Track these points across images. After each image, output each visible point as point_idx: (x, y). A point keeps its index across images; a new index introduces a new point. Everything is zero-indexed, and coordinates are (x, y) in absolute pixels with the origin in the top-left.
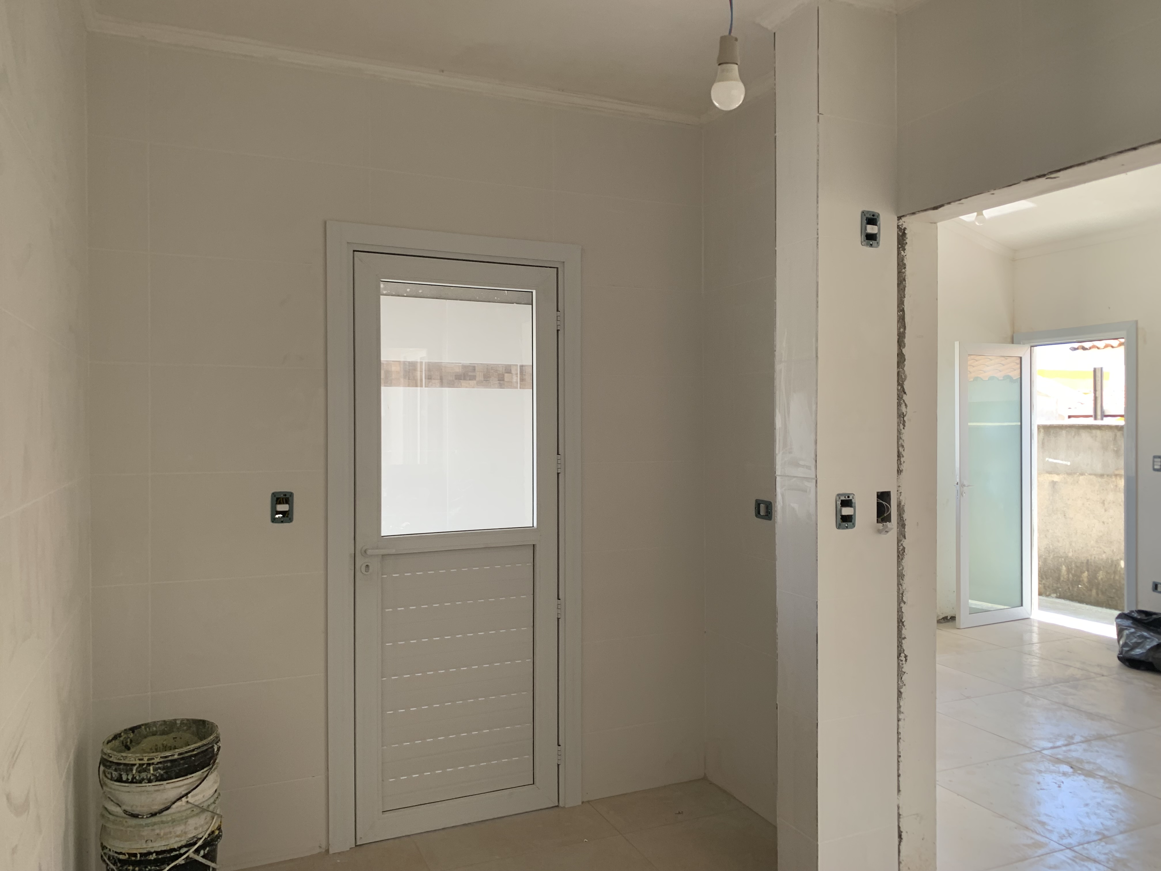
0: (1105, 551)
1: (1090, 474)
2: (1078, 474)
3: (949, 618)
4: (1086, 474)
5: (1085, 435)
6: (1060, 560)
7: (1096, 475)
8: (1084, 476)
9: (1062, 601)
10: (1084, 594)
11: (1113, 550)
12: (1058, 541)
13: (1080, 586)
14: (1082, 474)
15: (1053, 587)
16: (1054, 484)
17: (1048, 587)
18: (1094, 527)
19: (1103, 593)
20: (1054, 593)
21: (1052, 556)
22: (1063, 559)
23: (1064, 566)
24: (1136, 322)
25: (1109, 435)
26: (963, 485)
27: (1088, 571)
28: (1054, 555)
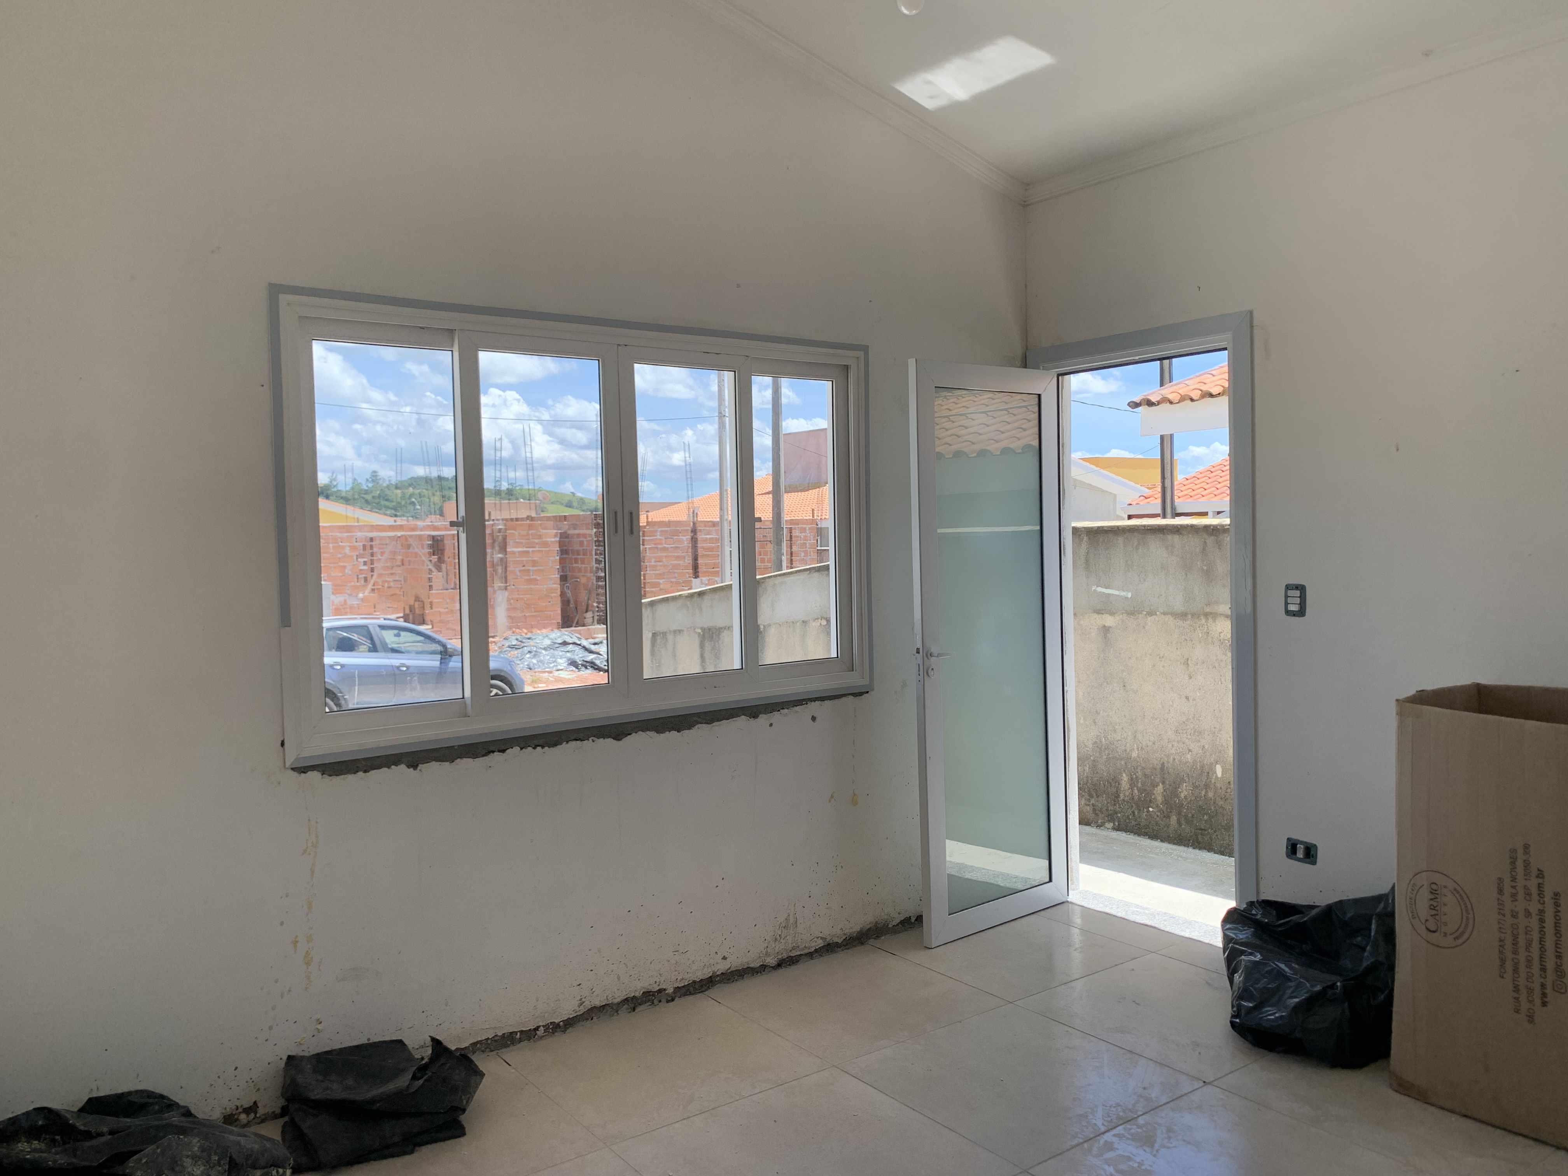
0: (1191, 748)
1: (1164, 614)
2: (1145, 613)
3: (913, 920)
4: (1158, 613)
5: (1155, 546)
6: (1118, 764)
7: (1173, 614)
8: (1155, 617)
9: (1122, 836)
10: (1157, 824)
11: (1204, 747)
12: (1115, 731)
13: (1151, 809)
14: (1151, 613)
15: (1107, 810)
16: (1106, 630)
17: (1101, 811)
18: (1172, 706)
19: (1189, 822)
20: (1109, 821)
21: (1105, 757)
22: (1123, 762)
23: (1124, 775)
24: (1251, 313)
25: (1194, 543)
26: (929, 655)
27: (1163, 783)
28: (1109, 754)
